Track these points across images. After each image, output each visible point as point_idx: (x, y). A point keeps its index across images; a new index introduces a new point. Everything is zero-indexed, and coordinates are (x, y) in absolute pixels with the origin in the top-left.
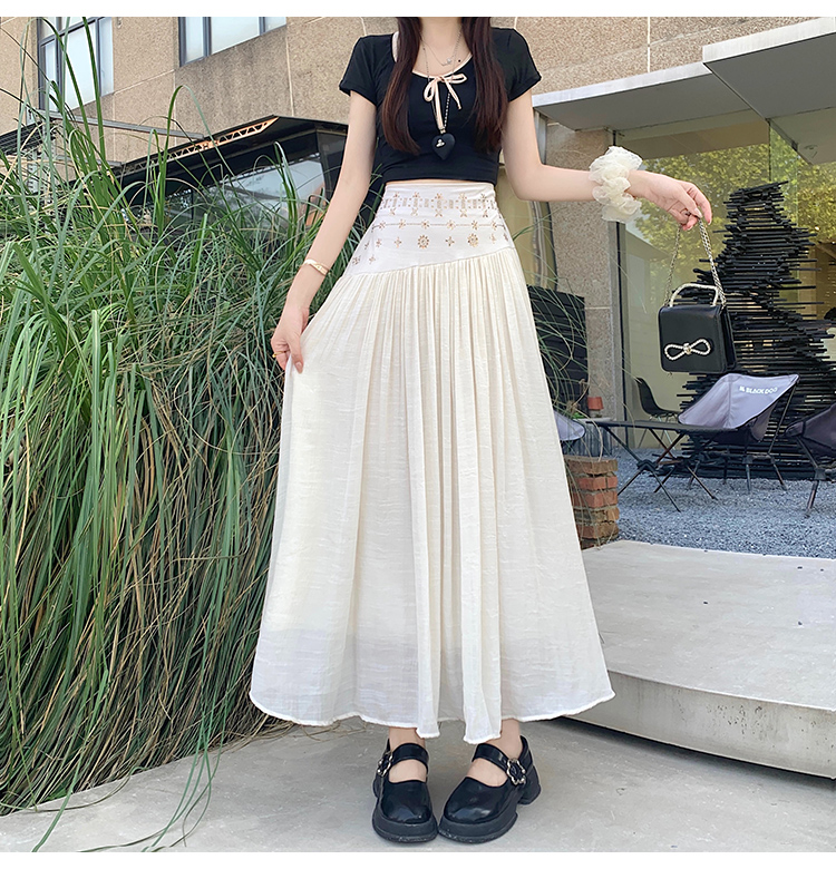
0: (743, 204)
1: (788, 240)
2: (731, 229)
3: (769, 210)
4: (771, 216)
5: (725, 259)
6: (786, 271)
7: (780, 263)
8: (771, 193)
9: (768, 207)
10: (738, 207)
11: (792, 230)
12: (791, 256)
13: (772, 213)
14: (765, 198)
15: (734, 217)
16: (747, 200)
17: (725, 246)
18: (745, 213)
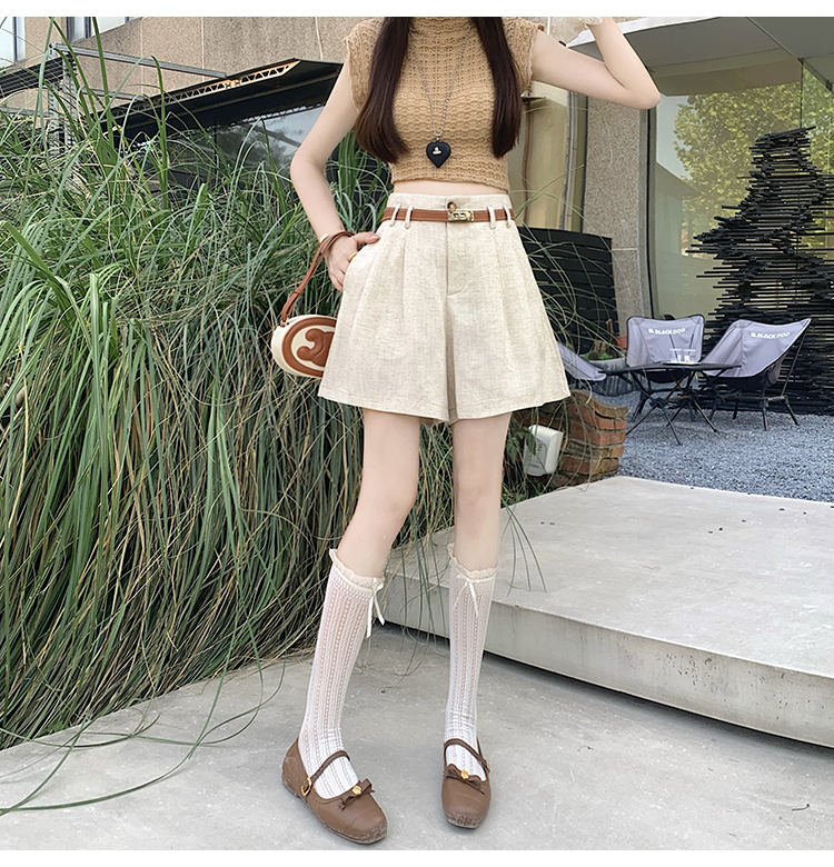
0: (769, 150)
1: (812, 187)
2: (755, 175)
3: (795, 156)
4: (796, 162)
5: (748, 206)
6: (810, 219)
7: (803, 211)
8: (797, 138)
9: (793, 153)
10: (763, 153)
11: (817, 176)
12: (814, 203)
13: (799, 159)
14: (791, 144)
15: (759, 162)
16: (772, 146)
17: (748, 192)
18: (771, 160)
